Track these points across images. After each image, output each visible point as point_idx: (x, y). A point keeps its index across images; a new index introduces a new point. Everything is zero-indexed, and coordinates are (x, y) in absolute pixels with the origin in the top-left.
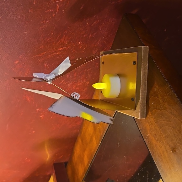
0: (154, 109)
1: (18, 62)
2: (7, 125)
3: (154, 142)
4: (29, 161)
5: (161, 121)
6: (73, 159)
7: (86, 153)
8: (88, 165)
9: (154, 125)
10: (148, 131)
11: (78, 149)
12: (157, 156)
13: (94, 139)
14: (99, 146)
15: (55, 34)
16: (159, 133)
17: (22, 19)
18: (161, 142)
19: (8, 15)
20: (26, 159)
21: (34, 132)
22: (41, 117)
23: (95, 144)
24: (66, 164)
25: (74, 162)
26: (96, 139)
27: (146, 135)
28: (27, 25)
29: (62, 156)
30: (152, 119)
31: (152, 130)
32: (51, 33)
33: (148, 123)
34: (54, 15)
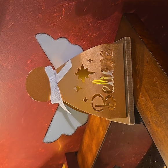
0: (154, 98)
1: (30, 62)
2: (23, 119)
3: (155, 128)
4: (43, 151)
5: (160, 108)
6: (83, 148)
7: (94, 142)
8: (96, 153)
9: (154, 112)
10: (149, 118)
11: (86, 139)
12: (158, 141)
13: (101, 128)
14: (106, 135)
15: (62, 35)
16: (160, 119)
17: (32, 23)
18: (161, 127)
19: (20, 21)
20: (40, 149)
21: (46, 124)
22: (53, 111)
23: (102, 134)
24: (76, 153)
25: (84, 151)
26: (102, 129)
27: (148, 122)
28: (37, 28)
29: (72, 146)
30: (153, 108)
31: (153, 117)
32: (59, 34)
33: (149, 111)
34: (60, 18)
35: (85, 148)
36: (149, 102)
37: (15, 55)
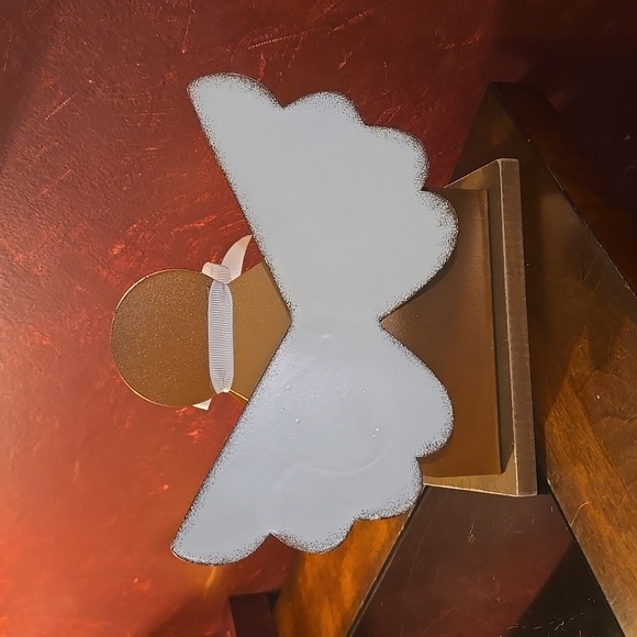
0: (605, 414)
1: (122, 250)
2: (77, 465)
3: (605, 528)
4: (147, 587)
5: (630, 457)
6: (300, 581)
7: (349, 563)
8: (354, 605)
9: (604, 470)
10: (584, 491)
12: (617, 582)
14: (398, 540)
16: (625, 499)
17: (139, 104)
18: (631, 530)
19: (94, 93)
20: (136, 580)
21: (166, 487)
22: (193, 437)
23: (383, 533)
24: (273, 597)
25: (304, 594)
27: (575, 505)
28: (158, 124)
30: (596, 451)
31: (598, 489)
33: (584, 464)
35: (310, 582)
36: (584, 429)
37: (66, 222)
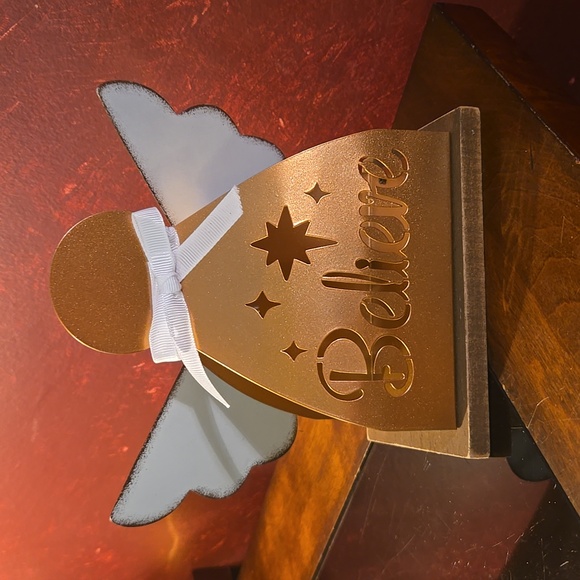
0: (560, 301)
1: (74, 189)
2: (35, 422)
3: (564, 422)
4: (109, 557)
6: (261, 546)
7: (308, 517)
8: (313, 559)
9: (561, 361)
10: (540, 388)
11: (277, 512)
13: (336, 459)
14: (354, 484)
15: (197, 89)
17: (86, 32)
19: (40, 19)
20: (99, 550)
21: (126, 449)
22: (151, 394)
23: (340, 477)
24: (235, 571)
25: (265, 559)
26: (341, 461)
27: (531, 404)
28: (106, 54)
29: (221, 543)
30: (553, 343)
31: (555, 381)
32: (186, 84)
33: (539, 359)
34: (195, 19)
35: (271, 547)
36: (539, 323)
37: (16, 158)
